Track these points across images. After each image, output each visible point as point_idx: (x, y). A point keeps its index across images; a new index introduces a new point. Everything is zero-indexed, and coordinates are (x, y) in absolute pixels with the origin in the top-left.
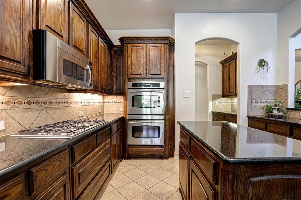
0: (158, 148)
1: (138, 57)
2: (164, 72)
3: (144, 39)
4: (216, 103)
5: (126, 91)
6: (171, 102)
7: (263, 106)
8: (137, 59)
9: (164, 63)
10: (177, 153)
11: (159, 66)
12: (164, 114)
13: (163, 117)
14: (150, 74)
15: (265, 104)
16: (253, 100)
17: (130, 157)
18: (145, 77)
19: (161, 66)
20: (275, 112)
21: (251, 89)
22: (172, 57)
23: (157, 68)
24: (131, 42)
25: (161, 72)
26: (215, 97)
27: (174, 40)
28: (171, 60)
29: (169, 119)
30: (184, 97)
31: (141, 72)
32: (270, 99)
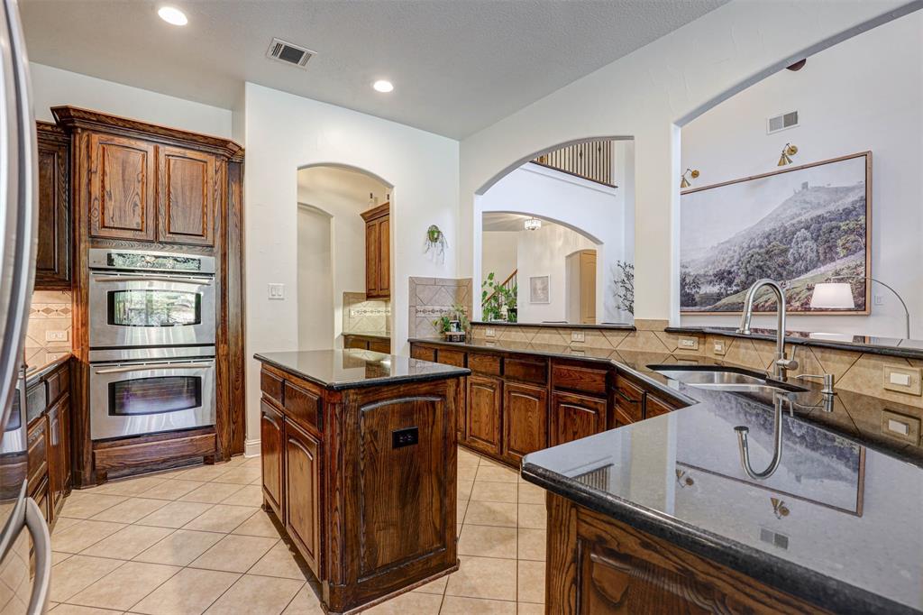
0: (198, 437)
1: (126, 178)
2: (214, 229)
3: (151, 129)
4: (352, 313)
5: (83, 276)
6: (232, 309)
7: (436, 319)
8: (124, 184)
9: (214, 206)
10: (253, 440)
11: (199, 212)
12: (214, 342)
13: (211, 351)
14: (170, 233)
15: (439, 314)
16: (419, 308)
17: (101, 478)
18: (151, 237)
19: (204, 214)
20: (454, 331)
21: (414, 283)
22: (237, 192)
23: (192, 217)
24: (103, 129)
25: (204, 229)
26: (350, 299)
27: (242, 150)
28: (234, 200)
29: (228, 355)
30: (270, 299)
31: (138, 224)
32: (447, 305)
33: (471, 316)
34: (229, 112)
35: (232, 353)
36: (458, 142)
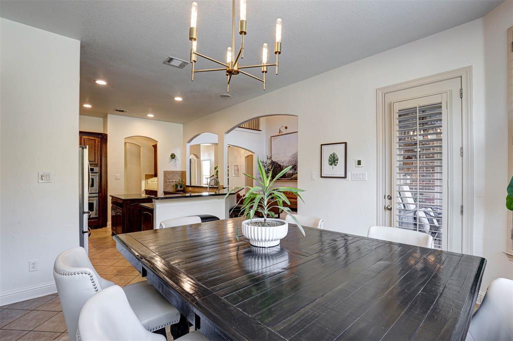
0: (93, 220)
2: (98, 159)
4: (149, 182)
6: (103, 183)
7: (173, 184)
10: (109, 223)
12: (98, 192)
13: (96, 195)
16: (167, 181)
19: (95, 155)
20: (179, 188)
21: (166, 173)
25: (95, 159)
26: (148, 177)
27: (107, 135)
30: (115, 179)
33: (186, 183)
34: (102, 119)
35: (103, 196)
36: (182, 125)
